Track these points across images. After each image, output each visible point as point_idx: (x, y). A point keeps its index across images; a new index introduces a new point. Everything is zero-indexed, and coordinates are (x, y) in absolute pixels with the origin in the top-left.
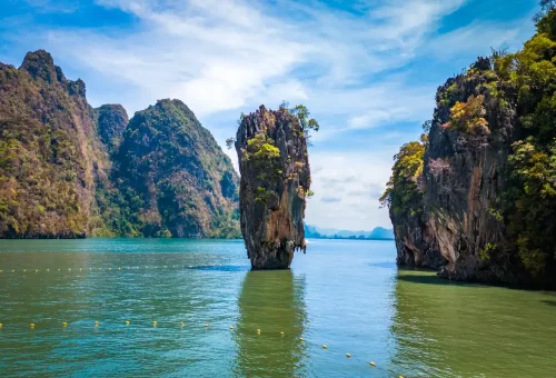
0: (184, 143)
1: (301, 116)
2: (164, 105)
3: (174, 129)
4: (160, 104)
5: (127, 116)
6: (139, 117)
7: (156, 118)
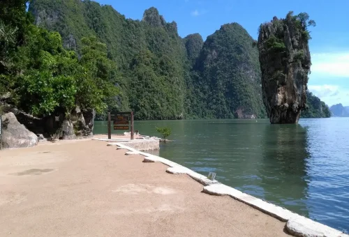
1: (303, 19)
2: (225, 29)
3: (233, 43)
4: (222, 28)
5: (201, 40)
6: (210, 39)
7: (221, 38)
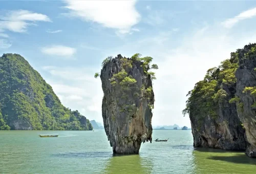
0: (21, 77)
2: (8, 57)
3: (14, 69)
